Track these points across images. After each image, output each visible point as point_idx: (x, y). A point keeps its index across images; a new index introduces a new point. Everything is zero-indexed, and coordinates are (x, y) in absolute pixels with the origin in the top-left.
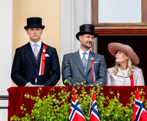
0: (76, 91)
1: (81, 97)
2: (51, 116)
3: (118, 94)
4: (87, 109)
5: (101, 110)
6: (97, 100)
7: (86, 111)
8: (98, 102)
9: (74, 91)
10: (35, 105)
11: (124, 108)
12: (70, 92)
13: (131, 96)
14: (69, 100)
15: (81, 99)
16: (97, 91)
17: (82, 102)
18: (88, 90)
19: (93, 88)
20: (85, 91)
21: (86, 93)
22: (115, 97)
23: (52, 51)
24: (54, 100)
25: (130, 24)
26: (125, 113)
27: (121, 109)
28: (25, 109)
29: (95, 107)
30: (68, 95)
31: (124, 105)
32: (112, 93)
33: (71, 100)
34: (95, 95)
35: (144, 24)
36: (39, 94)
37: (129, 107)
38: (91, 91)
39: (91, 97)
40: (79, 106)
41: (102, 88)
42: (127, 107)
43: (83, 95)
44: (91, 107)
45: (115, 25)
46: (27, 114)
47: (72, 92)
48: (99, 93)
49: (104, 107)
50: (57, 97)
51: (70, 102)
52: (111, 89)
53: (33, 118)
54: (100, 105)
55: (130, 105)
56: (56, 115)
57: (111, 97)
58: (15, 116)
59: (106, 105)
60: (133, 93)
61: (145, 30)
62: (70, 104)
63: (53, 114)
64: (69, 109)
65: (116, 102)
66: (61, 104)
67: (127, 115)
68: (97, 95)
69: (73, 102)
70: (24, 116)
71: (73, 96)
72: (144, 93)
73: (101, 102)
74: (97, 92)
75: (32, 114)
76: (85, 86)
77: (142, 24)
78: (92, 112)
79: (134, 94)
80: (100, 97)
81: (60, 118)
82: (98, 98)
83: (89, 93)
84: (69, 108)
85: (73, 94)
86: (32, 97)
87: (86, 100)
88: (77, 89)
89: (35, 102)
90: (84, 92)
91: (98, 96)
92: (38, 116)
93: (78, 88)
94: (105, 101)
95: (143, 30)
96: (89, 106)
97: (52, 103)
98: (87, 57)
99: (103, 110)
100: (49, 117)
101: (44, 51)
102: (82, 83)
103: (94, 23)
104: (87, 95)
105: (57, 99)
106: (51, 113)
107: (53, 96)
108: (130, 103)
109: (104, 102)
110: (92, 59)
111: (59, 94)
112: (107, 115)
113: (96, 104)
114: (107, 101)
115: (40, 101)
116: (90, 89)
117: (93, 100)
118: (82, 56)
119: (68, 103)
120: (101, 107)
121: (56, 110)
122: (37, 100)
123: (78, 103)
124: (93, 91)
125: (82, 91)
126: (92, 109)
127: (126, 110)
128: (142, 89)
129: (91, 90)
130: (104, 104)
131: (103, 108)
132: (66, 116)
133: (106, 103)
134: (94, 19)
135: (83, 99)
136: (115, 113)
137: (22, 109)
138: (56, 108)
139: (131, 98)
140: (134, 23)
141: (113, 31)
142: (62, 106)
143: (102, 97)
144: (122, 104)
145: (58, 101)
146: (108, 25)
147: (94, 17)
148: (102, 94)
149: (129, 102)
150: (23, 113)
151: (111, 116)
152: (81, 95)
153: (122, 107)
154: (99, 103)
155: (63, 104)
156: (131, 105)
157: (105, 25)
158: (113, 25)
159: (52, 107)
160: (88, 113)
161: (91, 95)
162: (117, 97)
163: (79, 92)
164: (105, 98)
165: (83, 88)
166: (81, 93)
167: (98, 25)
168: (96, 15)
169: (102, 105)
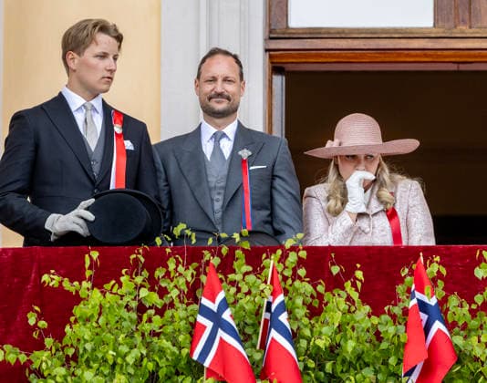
0: (216, 261)
1: (233, 283)
2: (132, 347)
3: (359, 274)
4: (253, 325)
5: (299, 328)
6: (286, 292)
7: (249, 330)
8: (290, 299)
9: (208, 263)
10: (78, 310)
11: (375, 320)
12: (195, 264)
13: (402, 280)
14: (192, 295)
15: (233, 290)
16: (287, 263)
17: (236, 302)
18: (254, 259)
19: (275, 253)
20: (248, 263)
21: (250, 268)
22: (348, 284)
24: (144, 293)
25: (396, 30)
26: (378, 335)
27: (366, 324)
28: (42, 324)
29: (283, 318)
30: (189, 274)
31: (377, 311)
32: (335, 270)
33: (199, 293)
34: (280, 277)
35: (442, 30)
36: (88, 273)
37: (394, 317)
38: (265, 262)
39: (266, 282)
41: (303, 254)
42: (385, 317)
43: (238, 277)
44: (265, 315)
45: (343, 36)
46: (49, 341)
47: (200, 266)
48: (294, 270)
49: (310, 319)
50: (153, 283)
51: (196, 301)
52: (333, 255)
53: (71, 352)
54: (297, 310)
55: (397, 310)
56: (148, 345)
57: (335, 284)
58: (8, 347)
59: (314, 312)
60: (407, 270)
61: (446, 53)
62: (195, 307)
63: (138, 338)
64: (191, 323)
65: (349, 299)
66: (165, 307)
67: (384, 345)
68: (285, 278)
69: (205, 302)
70: (41, 347)
72: (444, 271)
73: (299, 301)
74: (285, 267)
75: (66, 340)
76: (247, 245)
77: (435, 30)
78: (274, 334)
79: (411, 273)
80: (297, 283)
82: (287, 287)
83: (257, 268)
84: (191, 319)
85: (206, 274)
86: (67, 285)
87: (249, 293)
88: (220, 255)
89: (77, 299)
90: (241, 266)
91: (290, 281)
92: (89, 346)
93: (225, 250)
94: (312, 296)
95: (439, 53)
96: (258, 314)
97: (134, 304)
98: (227, 147)
99: (306, 326)
100: (124, 349)
101: (118, 129)
102: (236, 236)
103: (273, 27)
104: (251, 278)
105: (151, 289)
106: (131, 335)
107: (139, 280)
108: (395, 305)
109: (309, 300)
111: (159, 273)
114: (320, 296)
115: (96, 293)
116: (264, 256)
117: (274, 294)
119: (188, 304)
120: (298, 316)
121: (147, 327)
122: (83, 294)
124: (272, 262)
125: (236, 264)
126: (273, 323)
127: (381, 329)
128: (438, 259)
129: (266, 258)
130: (310, 307)
131: (306, 321)
132: (180, 348)
133: (316, 303)
134: (272, 13)
135: (239, 290)
136: (345, 338)
137: (32, 321)
138: (150, 320)
139: (400, 289)
140: (407, 28)
141: (338, 56)
142: (168, 313)
143: (304, 283)
144: (367, 308)
145: (154, 298)
146: (320, 33)
147: (273, 9)
148: (302, 272)
149: (394, 299)
150: (35, 335)
151: (334, 350)
152: (231, 277)
153: (369, 316)
154: (294, 303)
155: (172, 305)
156: (401, 313)
157: (310, 33)
158: (338, 36)
159: (134, 315)
160: (254, 337)
161: (266, 277)
162: (354, 285)
163: (227, 266)
164: (315, 287)
165: (239, 253)
166: (234, 271)
167: (287, 36)
168: (280, 2)
169: (301, 312)
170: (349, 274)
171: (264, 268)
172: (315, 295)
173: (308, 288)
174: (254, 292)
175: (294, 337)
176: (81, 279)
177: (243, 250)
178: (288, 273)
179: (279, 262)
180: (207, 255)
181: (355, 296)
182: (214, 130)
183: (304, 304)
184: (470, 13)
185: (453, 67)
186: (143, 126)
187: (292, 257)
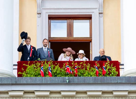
0: (43, 63)
1: (45, 65)
2: (34, 72)
3: (59, 64)
10: (27, 68)
11: (61, 69)
13: (64, 65)
14: (40, 66)
17: (45, 67)
18: (47, 62)
22: (57, 65)
23: (34, 48)
24: (34, 66)
25: (63, 37)
26: (61, 71)
27: (60, 69)
28: (24, 70)
29: (50, 69)
30: (40, 64)
31: (61, 68)
32: (56, 63)
36: (29, 64)
37: (63, 69)
40: (43, 69)
41: (52, 62)
42: (62, 69)
43: (45, 64)
44: (48, 69)
46: (24, 72)
50: (36, 65)
51: (41, 67)
53: (27, 73)
55: (63, 68)
56: (35, 72)
57: (56, 65)
58: (20, 72)
59: (54, 68)
61: (68, 40)
63: (34, 71)
65: (58, 67)
66: (37, 68)
67: (62, 72)
70: (23, 72)
71: (41, 65)
72: (68, 64)
73: (52, 67)
75: (26, 71)
76: (46, 61)
77: (67, 37)
78: (49, 71)
79: (65, 64)
81: (37, 73)
83: (47, 63)
86: (26, 65)
89: (27, 67)
90: (46, 63)
92: (29, 72)
93: (44, 62)
96: (48, 68)
97: (34, 67)
98: (46, 50)
99: (53, 70)
100: (32, 72)
101: (32, 48)
102: (45, 60)
103: (49, 37)
104: (47, 65)
105: (36, 66)
106: (33, 71)
107: (34, 65)
110: (49, 51)
111: (36, 64)
112: (55, 72)
113: (50, 67)
114: (55, 66)
115: (29, 66)
117: (49, 66)
118: (44, 50)
121: (35, 70)
122: (28, 66)
123: (43, 67)
124: (49, 63)
125: (45, 63)
126: (49, 70)
127: (62, 70)
128: (68, 62)
132: (39, 72)
133: (54, 67)
135: (45, 66)
136: (57, 71)
137: (22, 69)
138: (35, 69)
139: (64, 66)
142: (38, 68)
144: (60, 68)
145: (36, 67)
148: (52, 64)
150: (23, 71)
151: (56, 72)
155: (38, 67)
157: (53, 38)
159: (34, 69)
160: (47, 71)
162: (58, 65)
163: (44, 63)
165: (45, 62)
167: (51, 38)
169: (52, 68)
170: (58, 64)
175: (51, 71)
176: (28, 64)
178: (51, 64)
180: (42, 62)
181: (58, 66)
182: (45, 48)
184: (71, 35)
185: (69, 42)
186: (35, 48)
187: (51, 62)
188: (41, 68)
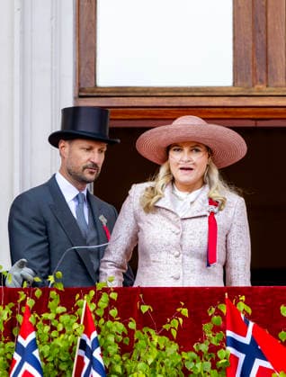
0: (30, 303)
1: (47, 322)
4: (67, 361)
5: (111, 364)
6: (99, 331)
7: (63, 367)
8: (103, 337)
9: (24, 303)
12: (12, 304)
13: (209, 319)
14: (9, 332)
15: (47, 328)
16: (100, 304)
18: (68, 300)
19: (88, 293)
20: (62, 304)
21: (64, 309)
25: (198, 89)
26: (186, 372)
32: (145, 309)
33: (15, 331)
34: (93, 316)
35: (240, 89)
37: (200, 354)
38: (79, 303)
39: (79, 322)
41: (114, 296)
42: (192, 354)
43: (50, 316)
45: (148, 94)
47: (16, 306)
48: (106, 310)
49: (121, 355)
51: (13, 339)
52: (141, 296)
54: (109, 347)
55: (204, 347)
57: (144, 323)
60: (213, 309)
61: (244, 110)
62: (12, 344)
64: (8, 360)
68: (98, 318)
69: (20, 339)
71: (20, 318)
73: (111, 339)
74: (97, 307)
76: (60, 287)
77: (234, 89)
80: (109, 323)
82: (100, 325)
84: (9, 356)
85: (21, 313)
87: (63, 331)
88: (33, 297)
91: (102, 321)
93: (38, 293)
94: (124, 335)
95: (238, 110)
99: (118, 363)
102: (51, 278)
103: (82, 86)
104: (66, 318)
108: (202, 342)
109: (120, 338)
116: (78, 296)
119: (5, 342)
120: (111, 353)
124: (85, 302)
125: (51, 304)
128: (243, 298)
129: (79, 299)
130: (121, 344)
131: (117, 357)
133: (127, 341)
134: (82, 73)
135: (54, 329)
139: (207, 327)
140: (208, 87)
141: (143, 114)
143: (115, 323)
144: (176, 347)
146: (127, 92)
147: (82, 69)
148: (114, 312)
149: (201, 337)
152: (45, 316)
153: (180, 353)
154: (106, 341)
156: (207, 349)
157: (118, 92)
158: (143, 94)
160: (68, 372)
161: (80, 316)
163: (41, 306)
164: (126, 325)
165: (53, 294)
166: (48, 311)
167: (95, 94)
168: (88, 62)
169: (113, 349)
171: (77, 307)
172: (126, 332)
173: (120, 327)
174: (68, 330)
175: (107, 372)
177: (58, 291)
178: (100, 313)
179: (91, 302)
180: (23, 296)
183: (115, 342)
184: (267, 72)
185: (251, 124)
187: (104, 298)
188: (19, 349)
